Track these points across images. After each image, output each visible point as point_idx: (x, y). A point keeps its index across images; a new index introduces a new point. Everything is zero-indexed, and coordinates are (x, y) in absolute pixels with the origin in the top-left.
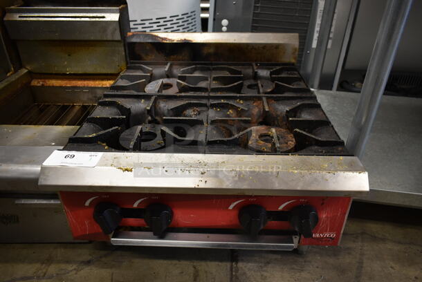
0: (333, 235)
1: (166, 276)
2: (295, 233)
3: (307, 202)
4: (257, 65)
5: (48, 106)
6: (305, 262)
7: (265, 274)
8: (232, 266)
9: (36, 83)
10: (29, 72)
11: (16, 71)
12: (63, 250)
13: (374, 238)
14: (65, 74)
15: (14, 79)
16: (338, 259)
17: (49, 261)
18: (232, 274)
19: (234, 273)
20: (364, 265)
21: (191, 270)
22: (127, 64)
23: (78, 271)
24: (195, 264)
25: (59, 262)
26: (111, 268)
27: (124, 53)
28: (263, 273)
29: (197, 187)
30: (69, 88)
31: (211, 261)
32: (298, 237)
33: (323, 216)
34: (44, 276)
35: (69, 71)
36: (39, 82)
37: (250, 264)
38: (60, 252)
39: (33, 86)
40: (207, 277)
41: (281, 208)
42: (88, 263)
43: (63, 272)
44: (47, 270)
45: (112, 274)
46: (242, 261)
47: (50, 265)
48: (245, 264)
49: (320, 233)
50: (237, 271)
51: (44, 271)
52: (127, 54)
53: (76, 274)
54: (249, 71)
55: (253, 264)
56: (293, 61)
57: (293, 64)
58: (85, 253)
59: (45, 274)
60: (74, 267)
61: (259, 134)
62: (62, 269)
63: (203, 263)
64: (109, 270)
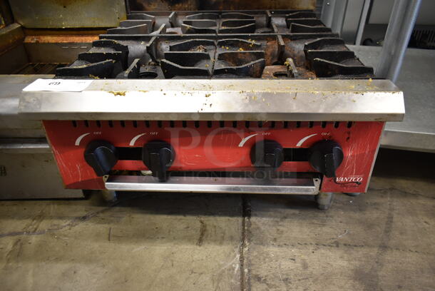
0: (360, 179)
1: (169, 232)
2: (316, 175)
3: (330, 137)
4: (271, 12)
5: (44, 65)
6: (327, 217)
7: (281, 228)
8: (244, 220)
9: (30, 40)
10: (23, 28)
11: (7, 25)
12: (56, 206)
13: (405, 194)
14: (61, 30)
15: (4, 33)
16: (365, 214)
17: (41, 217)
18: (244, 229)
19: (246, 228)
20: (394, 220)
21: (198, 225)
22: (127, 13)
23: (72, 226)
24: (202, 219)
25: (51, 218)
26: (109, 223)
27: (124, 3)
28: (279, 228)
29: (200, 111)
30: (66, 44)
31: (220, 215)
32: (319, 181)
33: (349, 154)
34: (34, 232)
35: (65, 25)
36: (33, 39)
37: (264, 219)
38: (53, 208)
39: (27, 43)
40: (215, 231)
41: (299, 144)
42: (84, 218)
43: (56, 227)
44: (38, 226)
45: (110, 229)
46: (256, 215)
47: (42, 221)
48: (259, 218)
49: (344, 177)
50: (250, 225)
51: (35, 227)
52: (128, 4)
53: (70, 229)
54: (263, 20)
55: (268, 219)
56: (311, 7)
57: (312, 11)
58: (81, 209)
59: (36, 229)
60: (68, 222)
61: (274, 72)
62: (55, 225)
63: (212, 218)
64: (106, 226)
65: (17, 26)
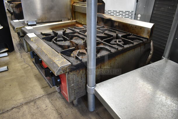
0: (66, 95)
4: (131, 35)
35: (83, 23)
65: (75, 21)
